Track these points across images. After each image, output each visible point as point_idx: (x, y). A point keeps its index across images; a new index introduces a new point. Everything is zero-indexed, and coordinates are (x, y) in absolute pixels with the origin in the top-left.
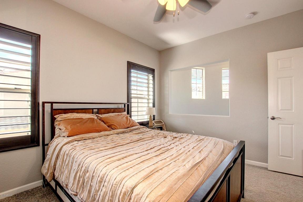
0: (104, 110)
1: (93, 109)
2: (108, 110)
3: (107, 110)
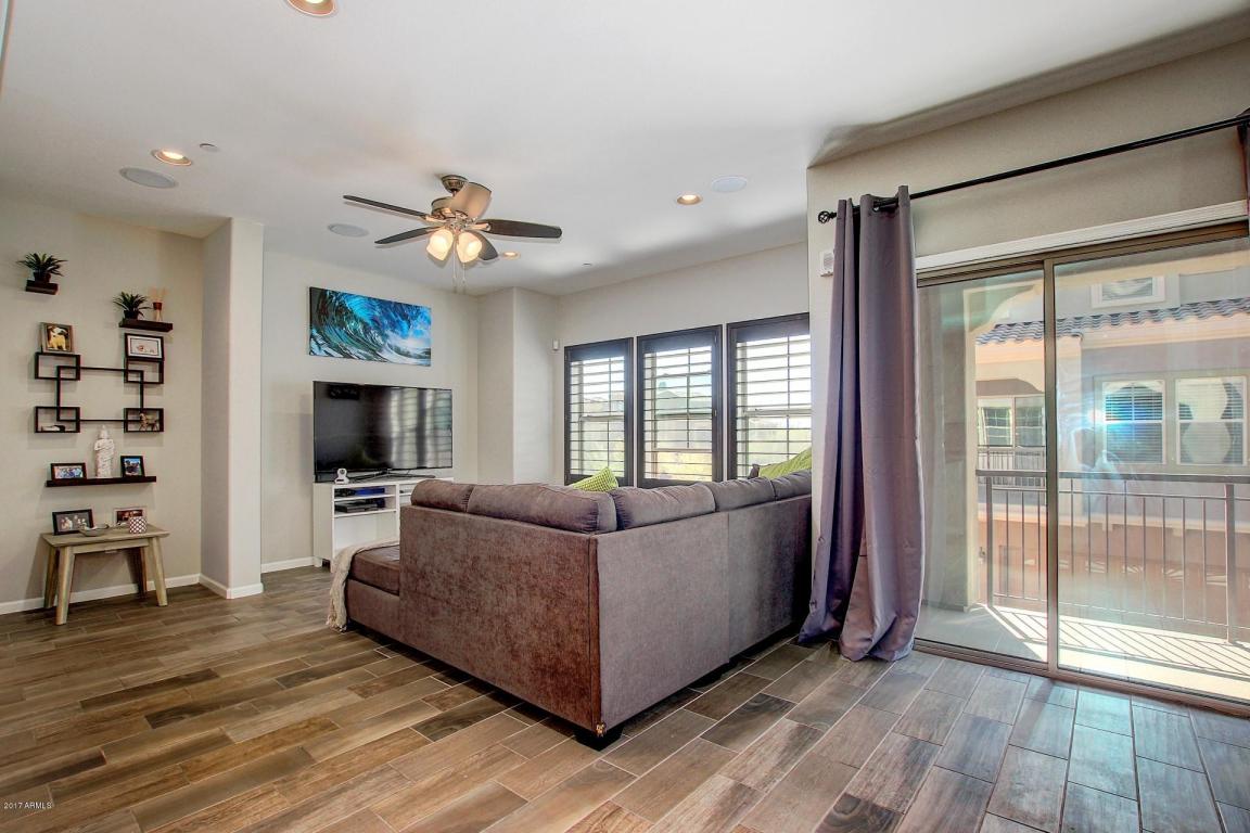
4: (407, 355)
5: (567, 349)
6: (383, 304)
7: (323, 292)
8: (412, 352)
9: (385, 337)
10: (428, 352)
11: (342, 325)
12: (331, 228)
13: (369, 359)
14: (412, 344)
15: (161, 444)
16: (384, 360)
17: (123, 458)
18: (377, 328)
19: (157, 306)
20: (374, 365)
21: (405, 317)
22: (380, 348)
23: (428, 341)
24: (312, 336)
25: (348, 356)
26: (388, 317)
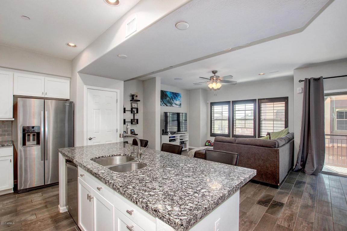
4: (177, 105)
5: (211, 103)
6: (173, 93)
7: (163, 91)
8: (178, 104)
9: (173, 101)
10: (181, 104)
11: (166, 99)
12: (175, 79)
13: (171, 106)
14: (178, 102)
15: (136, 127)
16: (173, 106)
17: (131, 130)
18: (172, 99)
19: (137, 96)
20: (171, 107)
21: (177, 96)
22: (172, 103)
23: (181, 101)
24: (161, 101)
25: (167, 106)
26: (174, 96)
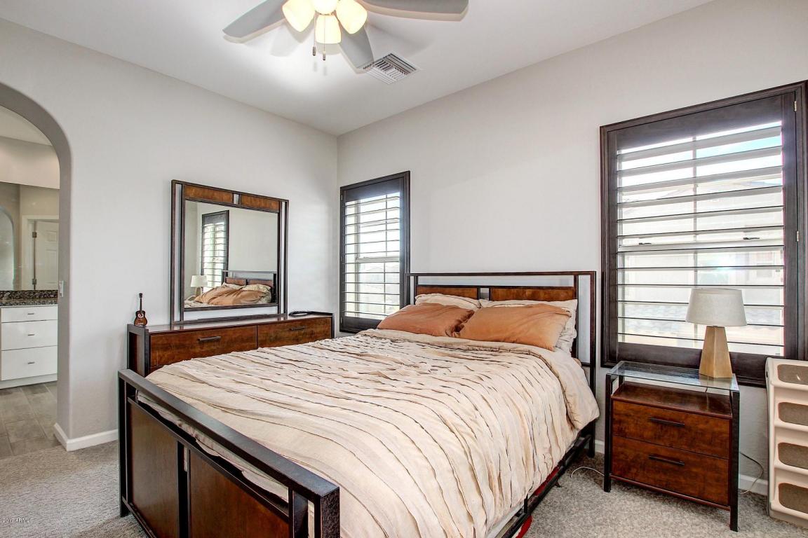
0: (505, 290)
1: (478, 287)
2: (515, 290)
3: (512, 290)
